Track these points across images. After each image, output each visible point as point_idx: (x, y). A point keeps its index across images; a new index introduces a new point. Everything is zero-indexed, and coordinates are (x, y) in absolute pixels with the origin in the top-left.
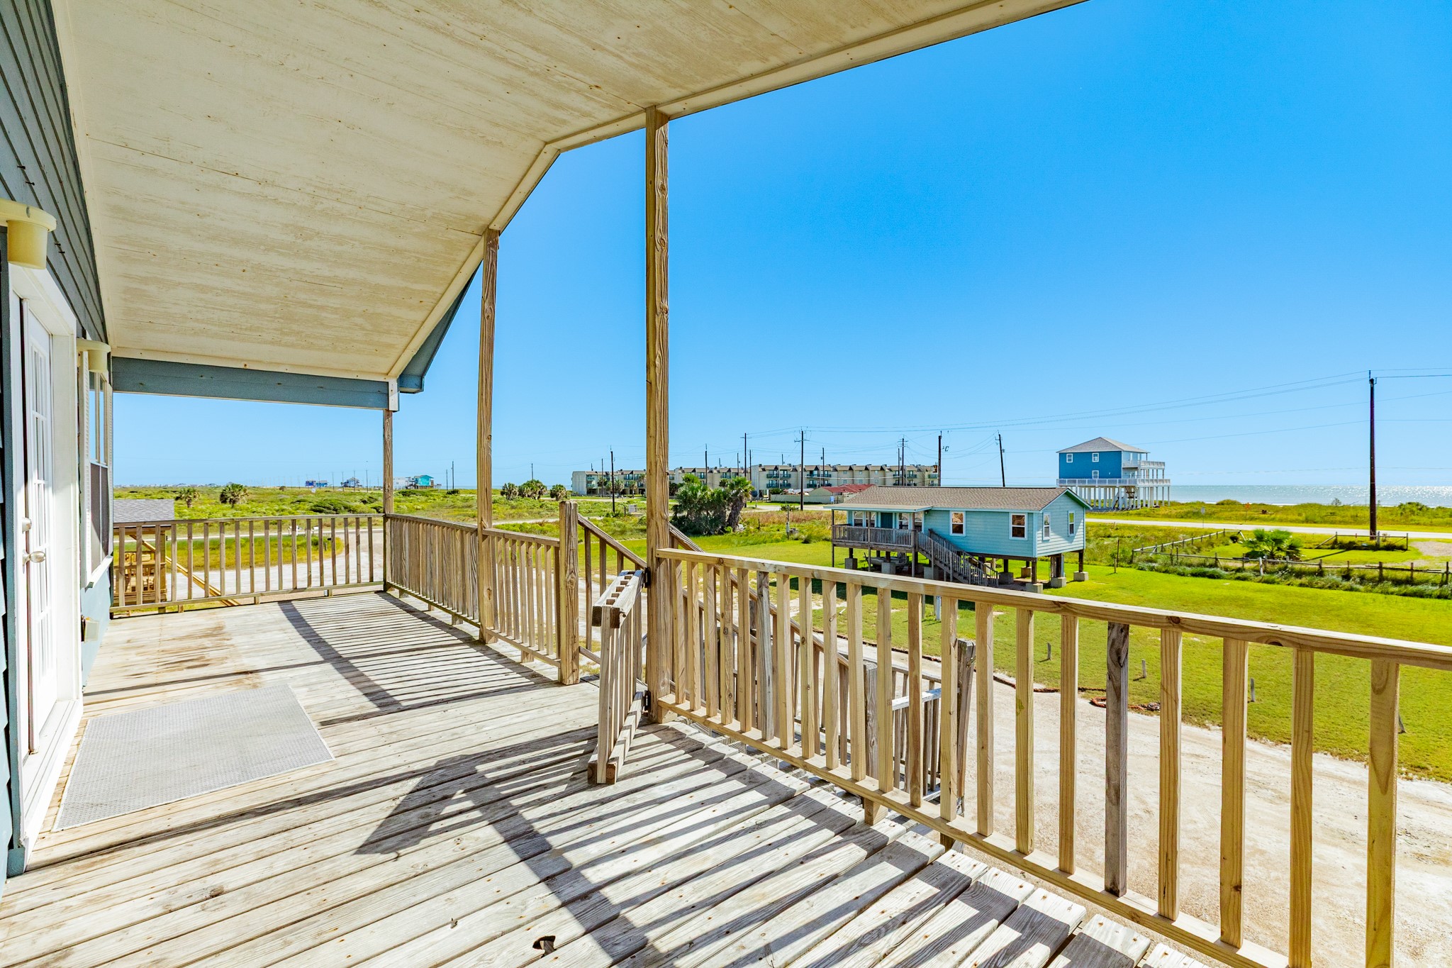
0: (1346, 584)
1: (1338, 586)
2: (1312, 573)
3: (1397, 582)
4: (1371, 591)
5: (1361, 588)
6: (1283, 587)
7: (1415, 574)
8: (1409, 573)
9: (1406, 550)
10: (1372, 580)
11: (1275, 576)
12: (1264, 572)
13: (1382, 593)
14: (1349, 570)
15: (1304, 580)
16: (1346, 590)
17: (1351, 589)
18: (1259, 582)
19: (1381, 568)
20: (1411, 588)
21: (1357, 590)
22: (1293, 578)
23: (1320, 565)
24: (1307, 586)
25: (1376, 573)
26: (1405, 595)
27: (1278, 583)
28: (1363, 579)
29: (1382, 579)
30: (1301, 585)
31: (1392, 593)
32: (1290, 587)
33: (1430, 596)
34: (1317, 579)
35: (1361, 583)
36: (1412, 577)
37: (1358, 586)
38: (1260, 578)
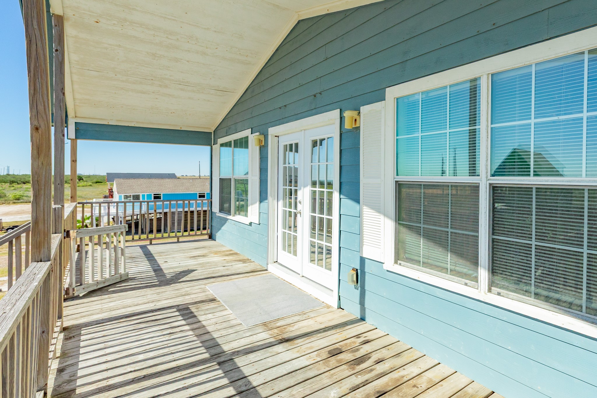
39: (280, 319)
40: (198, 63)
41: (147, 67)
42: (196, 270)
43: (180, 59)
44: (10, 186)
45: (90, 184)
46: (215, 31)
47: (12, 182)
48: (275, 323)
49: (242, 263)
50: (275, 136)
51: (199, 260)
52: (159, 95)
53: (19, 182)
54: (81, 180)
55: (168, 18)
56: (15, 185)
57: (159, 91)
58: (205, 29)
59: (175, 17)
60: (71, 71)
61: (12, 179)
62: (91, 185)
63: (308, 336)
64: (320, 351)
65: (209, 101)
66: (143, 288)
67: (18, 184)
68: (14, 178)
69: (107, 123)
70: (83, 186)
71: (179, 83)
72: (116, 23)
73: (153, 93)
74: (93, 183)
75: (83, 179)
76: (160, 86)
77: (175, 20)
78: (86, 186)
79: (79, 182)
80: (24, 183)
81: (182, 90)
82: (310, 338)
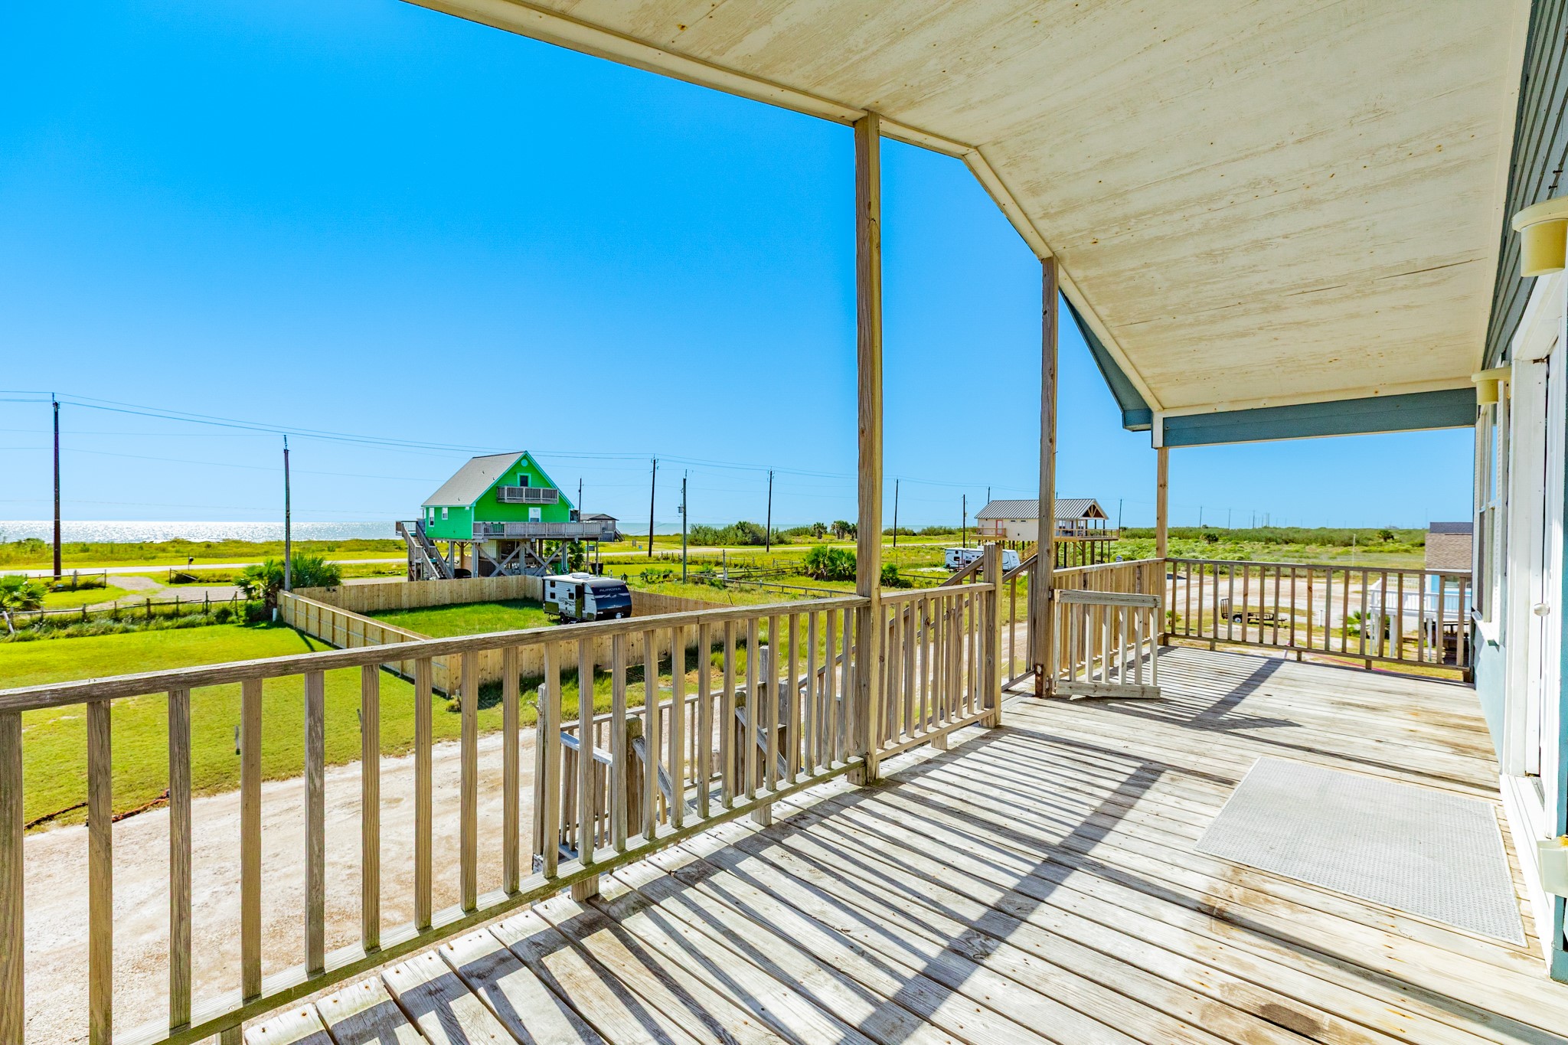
0: (117, 625)
1: (111, 630)
2: (76, 621)
3: (169, 617)
4: (146, 630)
5: (136, 627)
6: (46, 642)
7: (180, 606)
8: (175, 606)
9: (104, 587)
10: (141, 618)
11: (31, 632)
12: (14, 628)
13: (157, 629)
14: (116, 611)
15: (71, 629)
16: (121, 633)
17: (127, 631)
18: (12, 641)
19: (148, 604)
20: (181, 621)
21: (134, 631)
22: (56, 630)
23: (84, 611)
24: (76, 636)
25: (144, 610)
26: (179, 627)
27: (39, 639)
28: (135, 620)
29: (151, 617)
30: (69, 636)
31: (167, 628)
32: (55, 640)
33: (200, 625)
34: (86, 626)
35: (132, 623)
36: (178, 610)
37: (131, 627)
38: (11, 637)
39: (1297, 883)
40: (1311, 229)
41: (1214, 283)
42: (1299, 726)
43: (1266, 239)
44: (1263, 547)
45: (1407, 546)
46: (1300, 141)
47: (1269, 540)
48: (1264, 881)
49: (1450, 750)
50: (1536, 361)
51: (1345, 712)
52: (1274, 330)
53: (1278, 540)
54: (1389, 538)
55: (1187, 174)
56: (1273, 546)
57: (1270, 322)
58: (1273, 149)
59: (1197, 164)
60: (1112, 335)
61: (1270, 535)
62: (1407, 551)
63: (1288, 948)
64: (1252, 988)
65: (1407, 307)
66: (1156, 719)
67: (1278, 544)
68: (1272, 532)
69: (1213, 411)
70: (1391, 552)
71: (1299, 291)
72: (1117, 229)
73: (1261, 329)
74: (1413, 545)
75: (1392, 537)
76: (1265, 310)
77: (1201, 169)
78: (1397, 551)
79: (1384, 543)
80: (1287, 543)
81: (1316, 302)
82: (1286, 954)
